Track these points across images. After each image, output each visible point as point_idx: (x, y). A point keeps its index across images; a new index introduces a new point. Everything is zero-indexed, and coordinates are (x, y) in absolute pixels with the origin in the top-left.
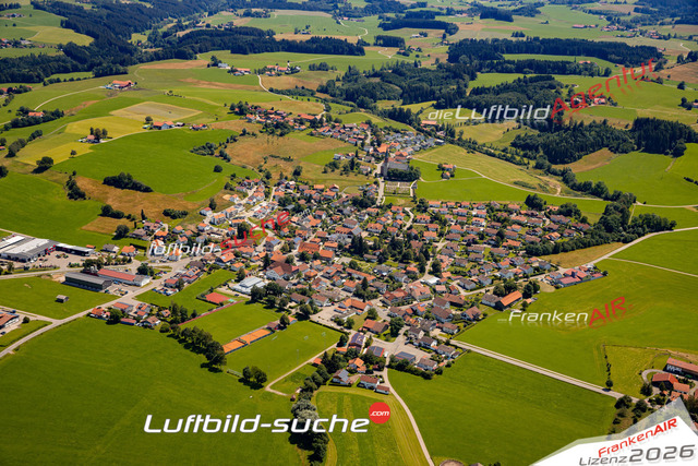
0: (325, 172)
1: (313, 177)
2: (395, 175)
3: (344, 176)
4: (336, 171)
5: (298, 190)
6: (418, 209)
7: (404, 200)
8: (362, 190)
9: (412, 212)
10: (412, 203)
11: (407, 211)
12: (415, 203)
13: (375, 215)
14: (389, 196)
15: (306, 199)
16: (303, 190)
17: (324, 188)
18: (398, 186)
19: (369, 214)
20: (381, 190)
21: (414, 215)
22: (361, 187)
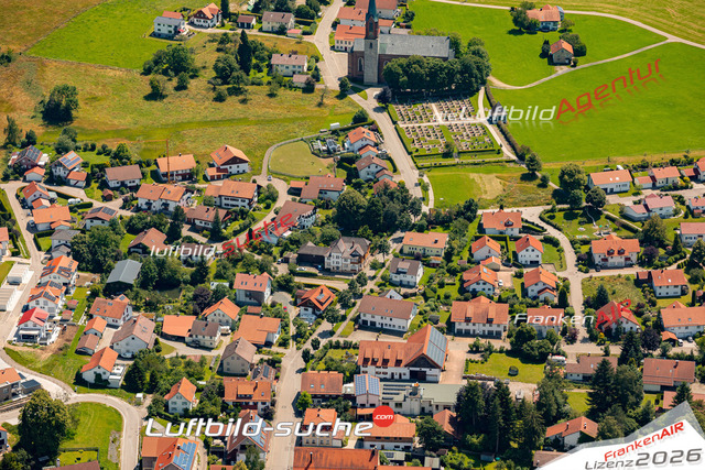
0: (155, 95)
1: (125, 121)
2: (415, 80)
3: (232, 106)
4: (193, 83)
5: (104, 185)
6: (568, 209)
7: (497, 177)
8: (329, 153)
9: (555, 227)
10: (532, 185)
11: (537, 226)
12: (539, 186)
13: (439, 260)
14: (436, 166)
15: (161, 225)
16: (123, 184)
17: (195, 165)
18: (441, 121)
19: (420, 257)
20: (393, 146)
21: (567, 235)
22: (319, 145)
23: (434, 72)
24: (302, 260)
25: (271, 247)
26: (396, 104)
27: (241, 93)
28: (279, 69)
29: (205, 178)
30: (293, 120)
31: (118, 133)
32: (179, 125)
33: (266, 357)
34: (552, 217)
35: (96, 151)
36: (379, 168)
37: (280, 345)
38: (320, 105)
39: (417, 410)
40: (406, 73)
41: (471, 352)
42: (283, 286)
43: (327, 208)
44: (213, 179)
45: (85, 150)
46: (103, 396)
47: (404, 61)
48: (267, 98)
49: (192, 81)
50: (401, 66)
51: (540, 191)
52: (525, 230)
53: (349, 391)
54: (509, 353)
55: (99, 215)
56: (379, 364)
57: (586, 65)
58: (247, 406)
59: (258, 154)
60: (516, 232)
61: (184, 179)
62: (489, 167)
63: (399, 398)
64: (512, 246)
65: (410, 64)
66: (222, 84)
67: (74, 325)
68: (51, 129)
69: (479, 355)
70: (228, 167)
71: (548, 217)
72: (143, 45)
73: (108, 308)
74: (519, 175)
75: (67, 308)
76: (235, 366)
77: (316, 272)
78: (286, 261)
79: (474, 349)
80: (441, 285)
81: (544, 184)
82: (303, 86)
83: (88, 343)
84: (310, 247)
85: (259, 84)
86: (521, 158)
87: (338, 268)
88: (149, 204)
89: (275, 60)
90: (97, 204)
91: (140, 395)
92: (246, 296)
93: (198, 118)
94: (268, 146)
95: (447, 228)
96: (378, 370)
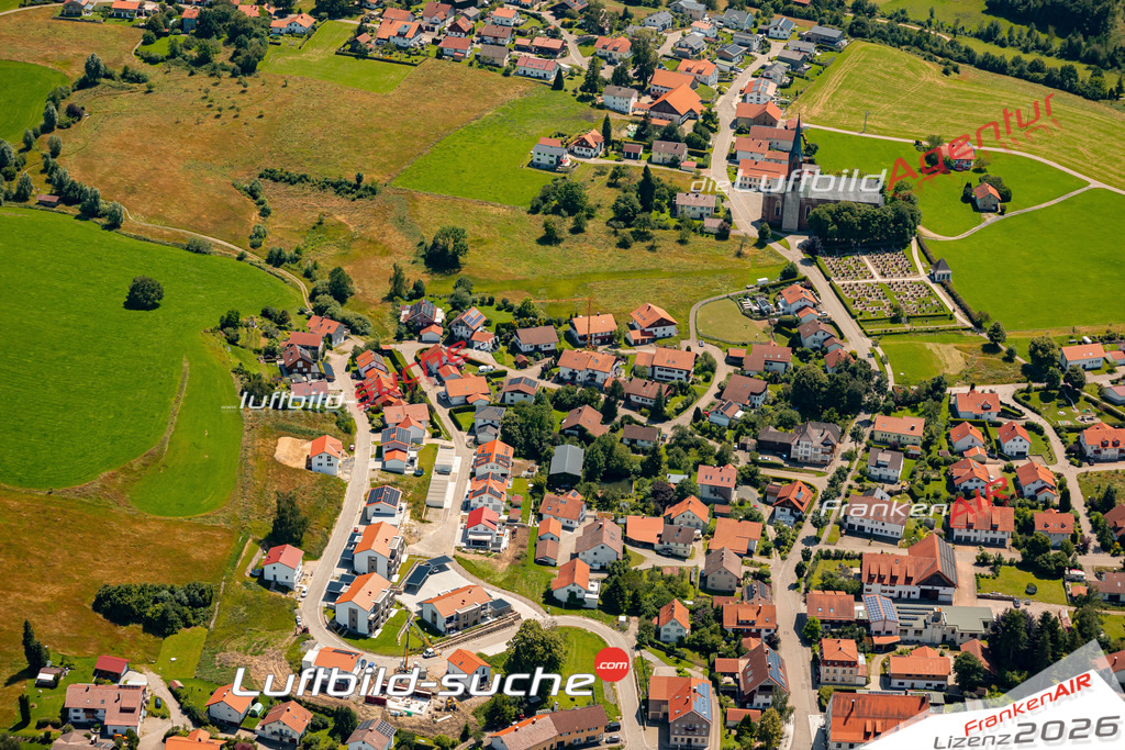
4: (590, 226)
5: (514, 349)
6: (1043, 389)
7: (956, 348)
8: (763, 314)
9: (1033, 410)
10: (996, 359)
11: (1013, 408)
12: (1005, 359)
13: (918, 450)
14: (886, 334)
15: (593, 401)
16: (537, 348)
17: (616, 327)
18: (878, 279)
19: (895, 447)
20: (832, 308)
21: (1049, 421)
22: (748, 304)
23: (866, 221)
24: (764, 447)
25: (724, 430)
26: (824, 256)
27: (649, 238)
28: (686, 210)
29: (627, 341)
30: (713, 273)
31: (517, 284)
32: (583, 276)
33: (752, 570)
34: (1028, 398)
35: (495, 306)
36: (827, 336)
37: (762, 554)
38: (739, 254)
39: (938, 639)
40: (835, 221)
41: (978, 564)
42: (749, 479)
43: (776, 382)
44: (636, 343)
45: (482, 304)
46: (580, 618)
47: (832, 207)
48: (678, 246)
49: (589, 222)
50: (830, 212)
51: (1007, 366)
52: (1004, 413)
53: (862, 616)
54: (1020, 566)
55: (521, 387)
56: (886, 581)
57: (1015, 213)
58: (748, 634)
59: (682, 313)
60: (994, 417)
61: (603, 343)
62: (945, 335)
63: (919, 625)
64: (995, 433)
65: (840, 211)
66: (626, 227)
67: (523, 527)
68: (437, 277)
69: (987, 568)
70: (653, 329)
71: (1023, 398)
72: (522, 177)
73: (561, 506)
74: (978, 345)
75: (511, 505)
76: (721, 582)
77: (781, 462)
78: (743, 447)
79: (982, 561)
80: (927, 481)
81: (1009, 358)
82: (716, 231)
83: (547, 550)
84: (772, 433)
85: (665, 228)
86: (978, 325)
87: (806, 458)
88: (573, 374)
89: (680, 200)
90: (513, 373)
91: (622, 618)
92: (711, 492)
93: (604, 268)
94: (691, 304)
95: (915, 409)
96: (884, 588)
